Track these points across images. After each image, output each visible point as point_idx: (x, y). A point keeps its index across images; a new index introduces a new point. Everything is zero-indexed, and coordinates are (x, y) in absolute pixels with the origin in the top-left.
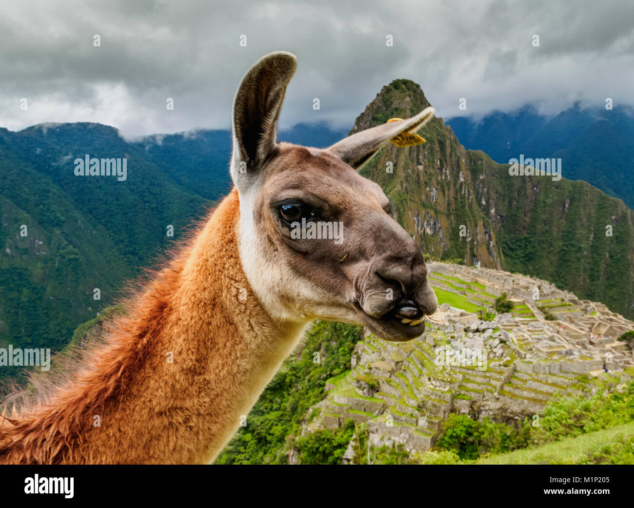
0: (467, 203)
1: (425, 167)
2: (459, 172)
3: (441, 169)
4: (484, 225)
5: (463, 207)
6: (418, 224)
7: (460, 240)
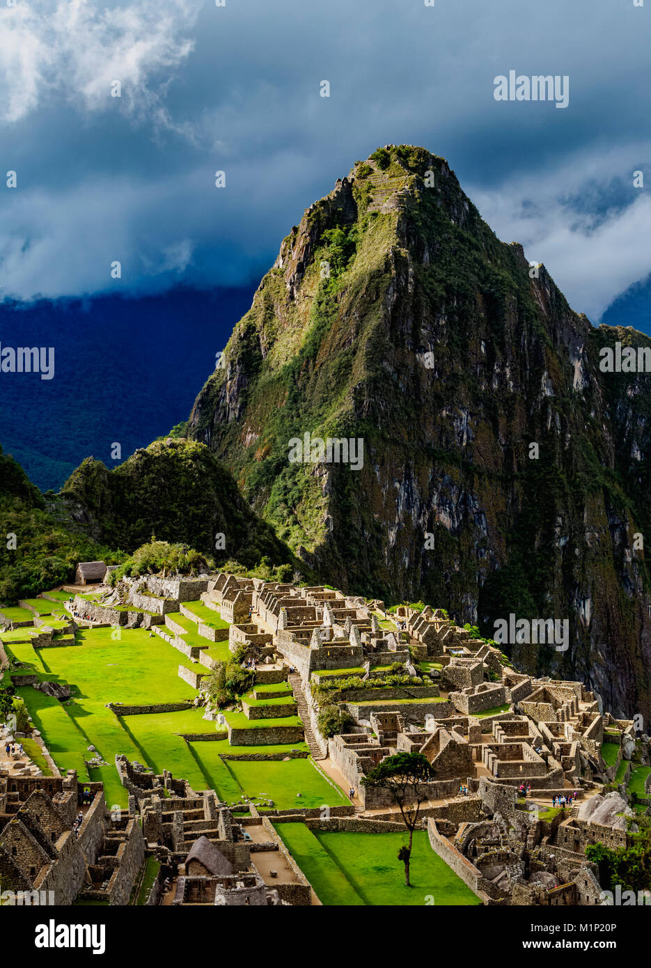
3: (489, 365)
4: (608, 508)
6: (407, 500)
7: (536, 544)
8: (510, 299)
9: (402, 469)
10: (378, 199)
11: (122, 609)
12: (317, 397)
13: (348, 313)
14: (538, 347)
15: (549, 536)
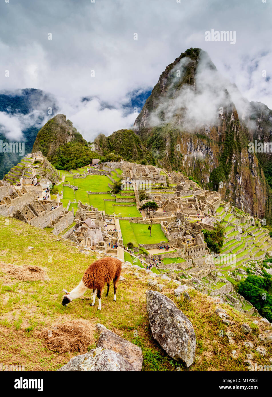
0: (235, 136)
2: (230, 114)
4: (248, 153)
5: (232, 138)
6: (191, 148)
7: (227, 161)
9: (189, 139)
15: (231, 159)
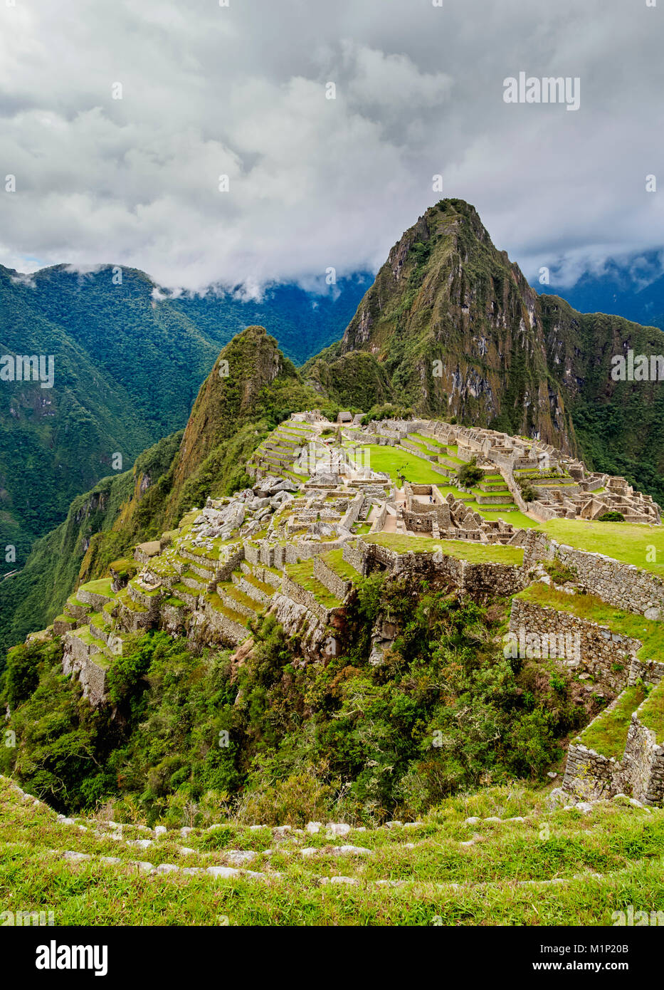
0: (527, 358)
1: (472, 310)
2: (518, 319)
3: (495, 314)
4: (549, 388)
5: (522, 364)
6: (457, 382)
7: (515, 405)
8: (506, 280)
9: (455, 367)
10: (441, 227)
11: (376, 436)
12: (412, 331)
13: (428, 286)
14: (518, 305)
15: (521, 401)
